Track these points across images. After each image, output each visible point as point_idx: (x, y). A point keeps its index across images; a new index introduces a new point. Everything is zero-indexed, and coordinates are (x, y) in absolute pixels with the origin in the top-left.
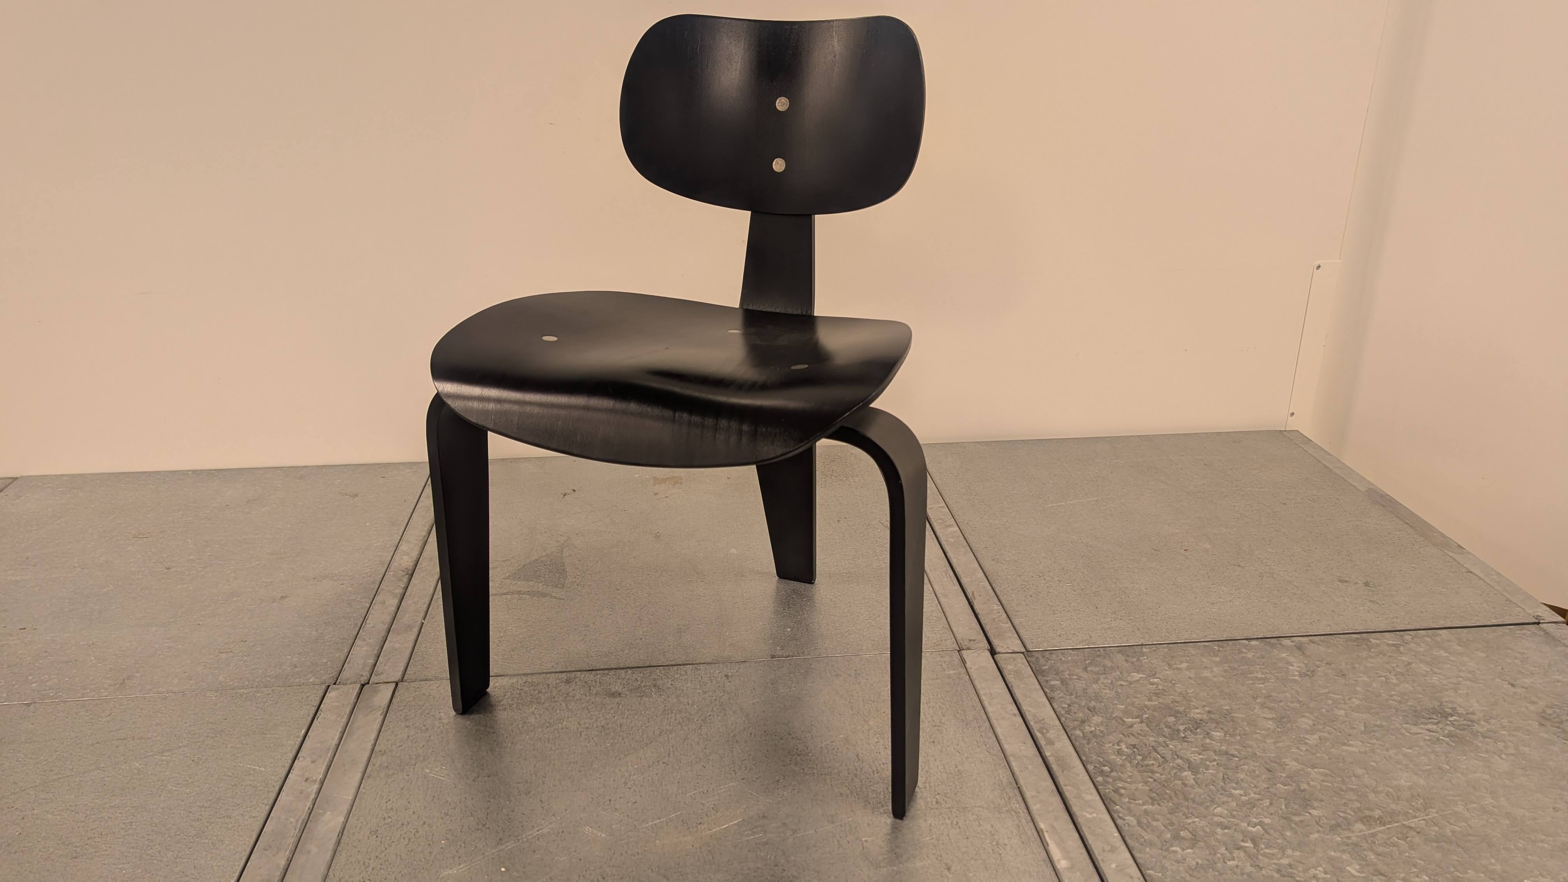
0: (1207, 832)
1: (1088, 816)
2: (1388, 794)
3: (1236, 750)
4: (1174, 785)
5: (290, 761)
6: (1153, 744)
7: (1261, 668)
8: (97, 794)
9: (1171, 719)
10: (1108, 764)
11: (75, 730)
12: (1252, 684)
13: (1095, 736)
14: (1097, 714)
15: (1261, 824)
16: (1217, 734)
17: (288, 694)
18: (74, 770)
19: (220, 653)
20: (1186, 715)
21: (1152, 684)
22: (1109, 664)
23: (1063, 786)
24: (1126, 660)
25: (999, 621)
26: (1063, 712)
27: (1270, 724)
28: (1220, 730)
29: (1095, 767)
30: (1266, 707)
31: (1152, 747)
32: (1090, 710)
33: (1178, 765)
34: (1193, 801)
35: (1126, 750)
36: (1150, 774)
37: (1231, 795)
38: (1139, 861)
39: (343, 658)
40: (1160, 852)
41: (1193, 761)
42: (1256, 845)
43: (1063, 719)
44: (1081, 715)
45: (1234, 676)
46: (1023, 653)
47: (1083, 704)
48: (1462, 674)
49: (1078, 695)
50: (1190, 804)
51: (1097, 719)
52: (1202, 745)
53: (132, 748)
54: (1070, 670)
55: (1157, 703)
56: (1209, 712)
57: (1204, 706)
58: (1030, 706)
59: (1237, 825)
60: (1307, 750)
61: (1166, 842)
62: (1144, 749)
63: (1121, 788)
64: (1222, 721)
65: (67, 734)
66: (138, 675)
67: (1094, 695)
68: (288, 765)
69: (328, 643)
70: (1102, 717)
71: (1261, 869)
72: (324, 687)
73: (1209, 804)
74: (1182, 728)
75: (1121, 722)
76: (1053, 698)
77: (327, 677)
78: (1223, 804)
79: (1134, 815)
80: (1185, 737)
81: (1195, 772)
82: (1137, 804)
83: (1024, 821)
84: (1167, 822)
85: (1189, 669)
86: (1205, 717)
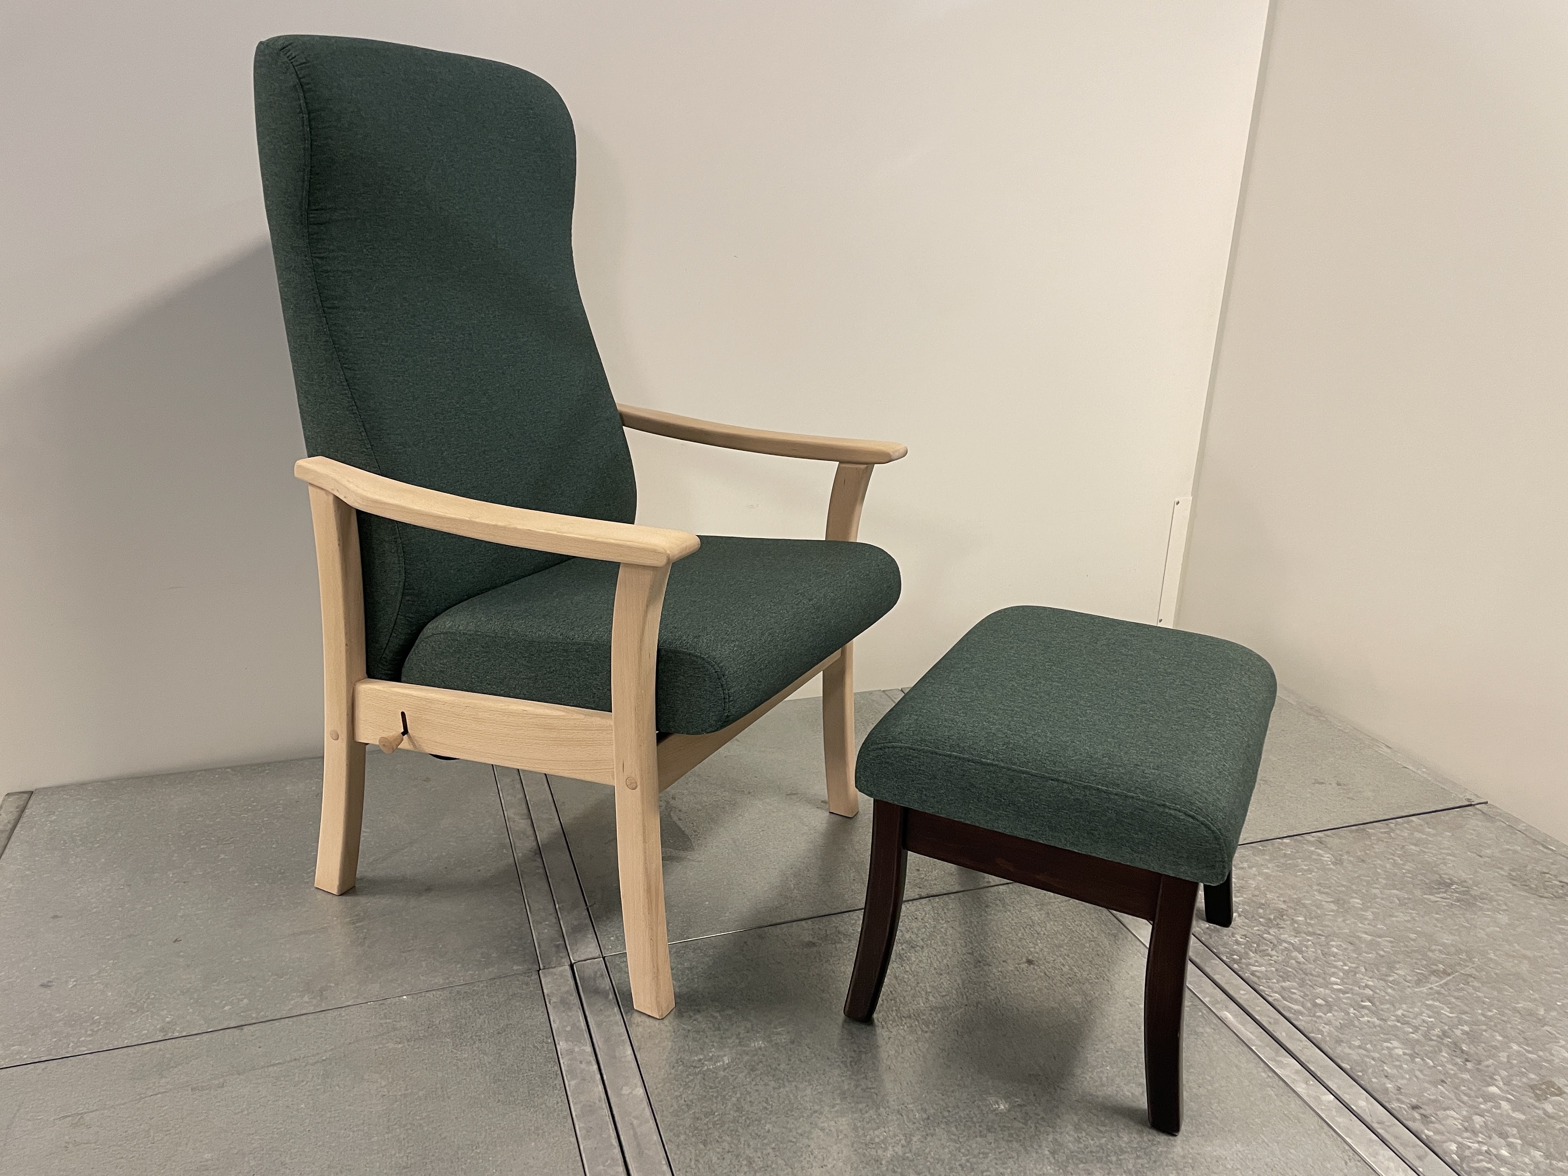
0: (1335, 998)
1: (1244, 997)
2: (1440, 951)
3: (1320, 930)
4: (1291, 964)
7: (1302, 861)
9: (1261, 911)
12: (1303, 875)
15: (1367, 986)
16: (1301, 919)
27: (1333, 907)
28: (1301, 915)
30: (1324, 893)
33: (1285, 948)
34: (1311, 974)
36: (1269, 957)
37: (1335, 967)
38: (1301, 1028)
39: (531, 943)
40: (1310, 1018)
41: (1294, 942)
42: (1373, 1004)
45: (1286, 869)
48: (1443, 851)
50: (1311, 978)
52: (1294, 929)
56: (1284, 901)
57: (1278, 897)
59: (1351, 989)
60: (1368, 924)
61: (1311, 1010)
63: (1255, 971)
64: (1297, 907)
71: (1385, 1020)
72: (533, 974)
73: (1323, 976)
74: (1272, 917)
77: (530, 963)
78: (1334, 974)
79: (1276, 992)
80: (1278, 924)
81: (1301, 952)
82: (1272, 983)
83: (1205, 1012)
84: (1302, 994)
85: (1250, 867)
86: (1284, 906)
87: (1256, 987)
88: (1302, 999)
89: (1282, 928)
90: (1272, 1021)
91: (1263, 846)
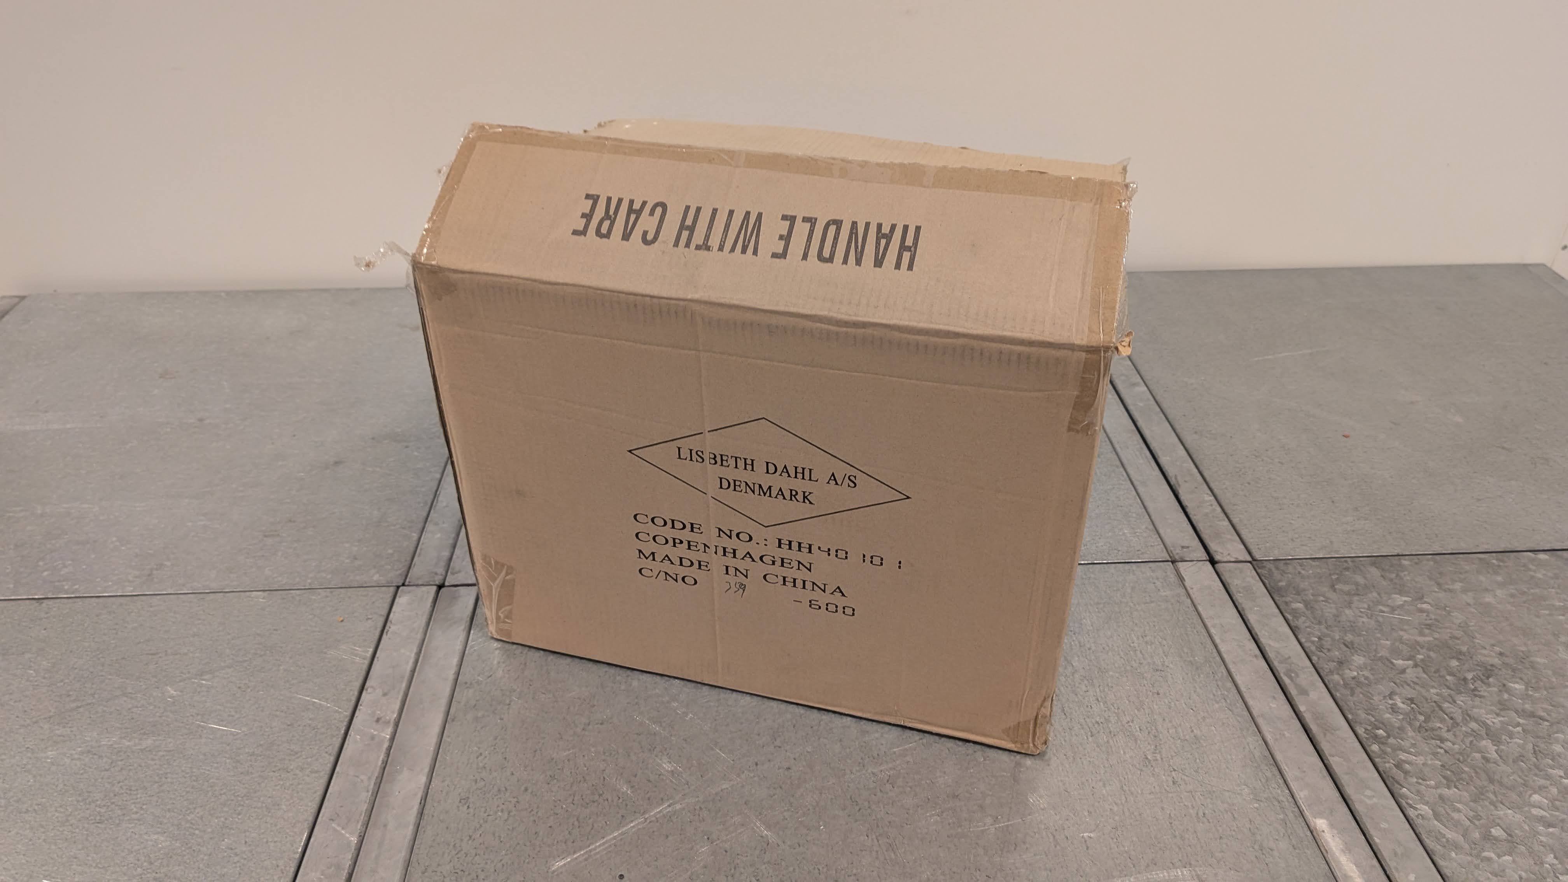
0: (1526, 831)
1: (1368, 802)
3: (1545, 710)
4: (1472, 760)
5: (356, 693)
6: (1436, 698)
7: (1557, 593)
8: (124, 731)
9: (1454, 663)
10: (1381, 725)
11: (96, 640)
12: (1550, 615)
13: (1359, 684)
14: (1357, 651)
16: (1518, 687)
17: (350, 597)
18: (96, 696)
19: (265, 536)
20: (1471, 657)
21: (1422, 611)
22: (1360, 579)
23: (1329, 757)
24: (1382, 576)
25: (1213, 517)
26: (1313, 648)
28: (1520, 681)
29: (1366, 729)
31: (1435, 702)
32: (1347, 647)
33: (1473, 730)
34: (1501, 784)
35: (1401, 705)
36: (1438, 742)
37: (1548, 777)
39: (412, 549)
40: (1472, 860)
41: (1491, 724)
43: (1314, 659)
44: (1337, 653)
45: (1525, 602)
46: (1250, 562)
47: (1337, 637)
49: (1329, 623)
50: (1497, 789)
51: (1359, 660)
52: (1500, 702)
53: (166, 667)
54: (1313, 589)
55: (1431, 639)
56: (1501, 654)
57: (1493, 645)
58: (1270, 638)
61: (1475, 844)
62: (1426, 705)
63: (1404, 761)
64: (1520, 667)
65: (87, 644)
66: (168, 563)
67: (1348, 624)
68: (354, 699)
69: (393, 528)
70: (1364, 656)
72: (392, 589)
73: (1521, 789)
74: (1470, 676)
75: (1389, 664)
76: (1296, 627)
77: (394, 575)
78: (1541, 789)
79: (1427, 803)
80: (1475, 689)
81: (1497, 741)
82: (1427, 786)
83: (1291, 815)
84: (1472, 814)
85: (1465, 591)
86: (1496, 661)
87: (1396, 788)
88: (1468, 823)
89: (1480, 697)
90: (1399, 851)
91: (1497, 560)
